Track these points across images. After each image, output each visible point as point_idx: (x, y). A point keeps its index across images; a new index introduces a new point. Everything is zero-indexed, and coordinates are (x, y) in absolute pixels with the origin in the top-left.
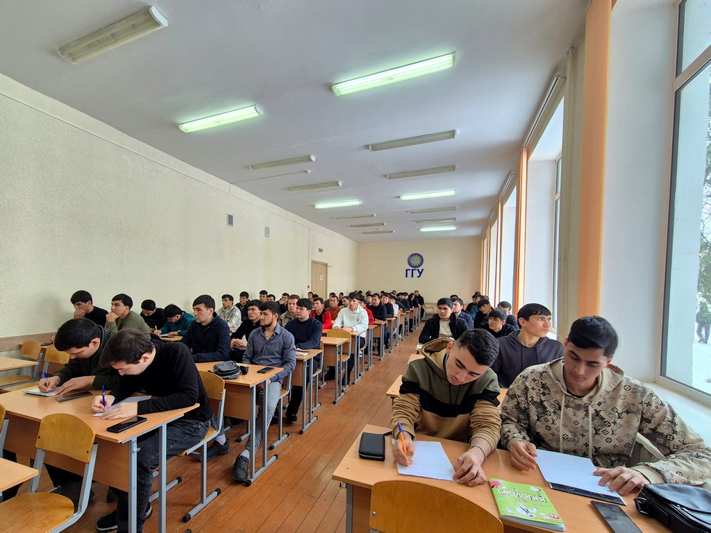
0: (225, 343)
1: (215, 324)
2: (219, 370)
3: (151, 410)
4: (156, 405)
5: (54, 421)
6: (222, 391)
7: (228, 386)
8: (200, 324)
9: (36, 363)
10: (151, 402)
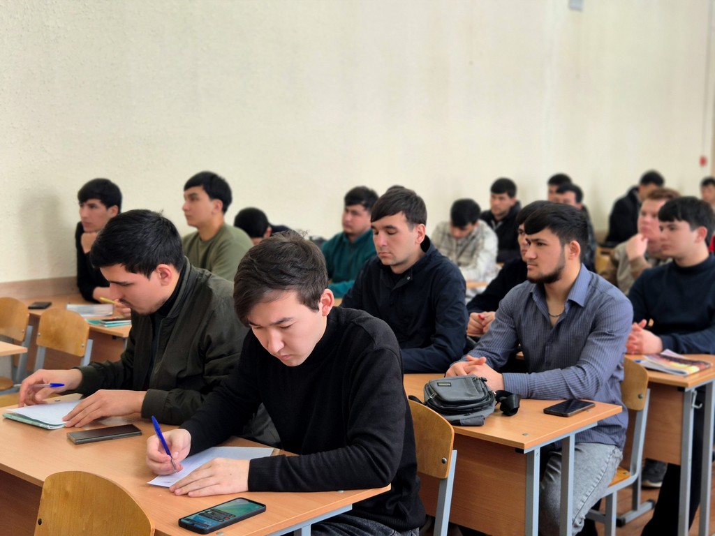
0: (453, 324)
1: (427, 269)
2: (438, 398)
3: (279, 484)
4: (289, 473)
5: (69, 489)
6: (447, 455)
7: (462, 442)
8: (388, 268)
9: (21, 350)
10: (278, 463)
